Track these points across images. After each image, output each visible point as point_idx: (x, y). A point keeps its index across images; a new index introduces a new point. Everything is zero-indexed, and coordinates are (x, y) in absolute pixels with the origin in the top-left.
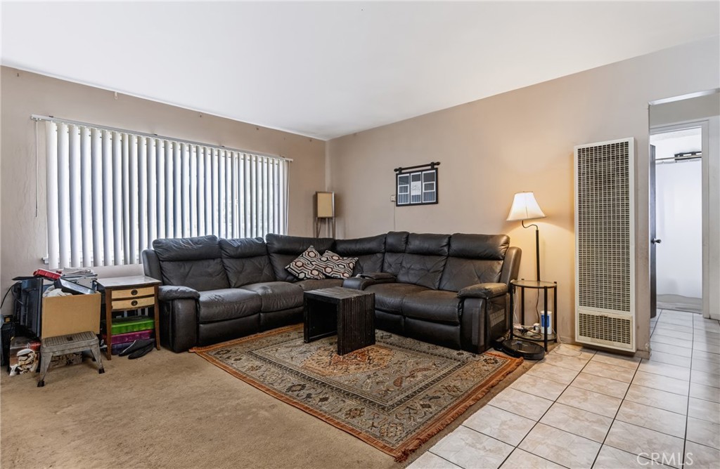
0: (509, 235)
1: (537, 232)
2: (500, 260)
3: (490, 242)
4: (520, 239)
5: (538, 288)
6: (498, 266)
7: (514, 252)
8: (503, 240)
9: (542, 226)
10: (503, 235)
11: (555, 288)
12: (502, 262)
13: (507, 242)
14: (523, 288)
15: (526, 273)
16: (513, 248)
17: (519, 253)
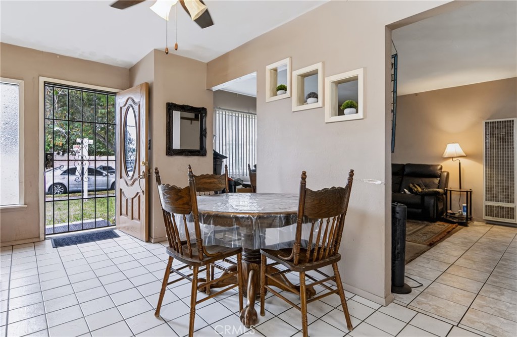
0: (442, 164)
1: (460, 163)
2: (437, 177)
3: (432, 168)
4: (448, 167)
5: (460, 191)
6: (436, 181)
7: (446, 174)
8: (439, 167)
9: (462, 160)
10: (439, 165)
11: (471, 192)
12: (439, 179)
13: (441, 168)
14: (451, 191)
15: (453, 184)
16: (444, 172)
17: (448, 174)
